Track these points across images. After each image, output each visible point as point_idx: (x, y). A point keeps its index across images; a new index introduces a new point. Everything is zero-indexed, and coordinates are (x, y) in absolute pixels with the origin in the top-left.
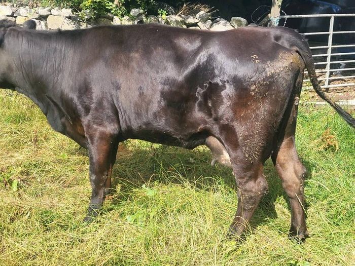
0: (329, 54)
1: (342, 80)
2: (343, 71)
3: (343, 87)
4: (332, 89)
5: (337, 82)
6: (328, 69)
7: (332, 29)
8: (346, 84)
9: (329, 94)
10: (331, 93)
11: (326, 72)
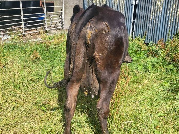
0: (22, 18)
1: (30, 30)
2: (28, 26)
3: (31, 33)
4: (26, 35)
5: (28, 31)
6: (23, 26)
7: (22, 7)
8: (32, 32)
9: (25, 37)
10: (26, 37)
11: (22, 27)
